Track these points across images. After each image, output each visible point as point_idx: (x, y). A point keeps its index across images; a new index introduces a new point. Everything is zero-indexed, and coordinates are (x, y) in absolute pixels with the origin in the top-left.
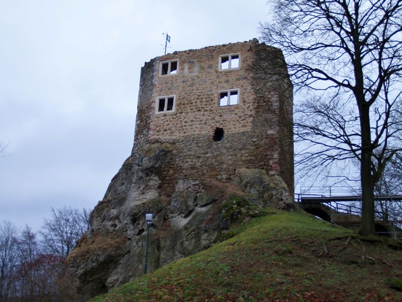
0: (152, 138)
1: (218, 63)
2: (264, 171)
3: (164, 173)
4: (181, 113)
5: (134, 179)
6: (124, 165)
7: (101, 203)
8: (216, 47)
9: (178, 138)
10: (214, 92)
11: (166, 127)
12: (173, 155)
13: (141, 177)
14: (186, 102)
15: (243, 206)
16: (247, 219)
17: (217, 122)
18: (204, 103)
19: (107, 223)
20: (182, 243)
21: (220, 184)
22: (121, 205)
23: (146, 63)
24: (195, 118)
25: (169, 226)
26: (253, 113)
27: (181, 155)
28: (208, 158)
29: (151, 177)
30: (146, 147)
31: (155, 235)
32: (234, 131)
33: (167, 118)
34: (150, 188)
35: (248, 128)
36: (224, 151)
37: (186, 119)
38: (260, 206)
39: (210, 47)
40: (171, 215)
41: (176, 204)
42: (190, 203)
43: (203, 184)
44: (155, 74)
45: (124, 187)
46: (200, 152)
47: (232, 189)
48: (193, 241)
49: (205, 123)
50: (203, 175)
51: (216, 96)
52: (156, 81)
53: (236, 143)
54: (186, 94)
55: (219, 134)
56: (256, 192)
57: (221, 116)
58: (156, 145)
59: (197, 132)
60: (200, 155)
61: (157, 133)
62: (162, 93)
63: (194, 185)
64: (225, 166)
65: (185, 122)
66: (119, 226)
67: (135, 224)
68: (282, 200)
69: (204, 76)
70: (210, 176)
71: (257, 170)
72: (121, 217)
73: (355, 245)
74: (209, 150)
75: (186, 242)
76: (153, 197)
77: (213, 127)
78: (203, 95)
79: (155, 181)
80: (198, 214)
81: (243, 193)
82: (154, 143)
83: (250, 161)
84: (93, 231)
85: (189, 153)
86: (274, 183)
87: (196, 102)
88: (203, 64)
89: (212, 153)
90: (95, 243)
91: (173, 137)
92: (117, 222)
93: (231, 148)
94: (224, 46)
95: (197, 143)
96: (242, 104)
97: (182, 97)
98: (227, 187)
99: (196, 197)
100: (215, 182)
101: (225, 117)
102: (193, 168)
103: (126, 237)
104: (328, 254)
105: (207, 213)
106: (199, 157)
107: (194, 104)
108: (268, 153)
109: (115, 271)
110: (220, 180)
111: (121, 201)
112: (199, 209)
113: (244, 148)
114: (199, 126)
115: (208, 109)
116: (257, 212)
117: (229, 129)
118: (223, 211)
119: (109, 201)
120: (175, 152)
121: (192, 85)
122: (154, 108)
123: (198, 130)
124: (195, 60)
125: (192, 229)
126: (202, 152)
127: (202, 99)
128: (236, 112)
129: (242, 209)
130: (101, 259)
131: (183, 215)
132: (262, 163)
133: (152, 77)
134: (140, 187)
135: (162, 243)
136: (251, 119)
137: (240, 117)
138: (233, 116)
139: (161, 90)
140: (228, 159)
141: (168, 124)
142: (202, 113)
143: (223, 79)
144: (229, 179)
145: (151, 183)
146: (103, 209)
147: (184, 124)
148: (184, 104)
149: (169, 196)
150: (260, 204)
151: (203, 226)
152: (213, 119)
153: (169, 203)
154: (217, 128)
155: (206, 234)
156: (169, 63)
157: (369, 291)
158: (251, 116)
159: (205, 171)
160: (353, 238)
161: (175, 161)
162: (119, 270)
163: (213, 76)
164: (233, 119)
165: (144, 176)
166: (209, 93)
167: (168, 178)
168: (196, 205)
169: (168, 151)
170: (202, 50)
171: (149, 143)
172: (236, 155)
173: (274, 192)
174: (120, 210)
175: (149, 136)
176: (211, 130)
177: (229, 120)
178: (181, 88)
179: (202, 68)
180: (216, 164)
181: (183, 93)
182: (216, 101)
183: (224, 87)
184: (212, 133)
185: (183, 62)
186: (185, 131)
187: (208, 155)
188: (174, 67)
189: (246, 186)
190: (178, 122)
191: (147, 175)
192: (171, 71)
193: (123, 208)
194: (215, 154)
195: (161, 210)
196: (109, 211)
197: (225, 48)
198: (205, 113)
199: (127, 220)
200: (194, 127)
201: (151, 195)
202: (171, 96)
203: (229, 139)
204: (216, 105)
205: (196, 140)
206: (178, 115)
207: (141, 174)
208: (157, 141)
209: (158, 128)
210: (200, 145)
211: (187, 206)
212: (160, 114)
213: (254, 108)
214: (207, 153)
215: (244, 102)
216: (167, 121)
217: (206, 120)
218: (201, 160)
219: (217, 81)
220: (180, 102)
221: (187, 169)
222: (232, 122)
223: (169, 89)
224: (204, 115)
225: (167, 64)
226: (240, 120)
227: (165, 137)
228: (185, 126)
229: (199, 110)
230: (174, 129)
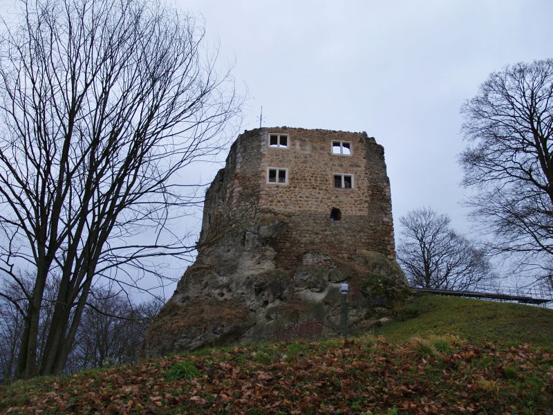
0: (264, 207)
1: (329, 145)
2: (383, 255)
3: (280, 244)
4: (295, 187)
8: (327, 131)
9: (293, 212)
10: (328, 172)
11: (279, 199)
12: (289, 227)
13: (258, 246)
14: (300, 178)
17: (333, 202)
18: (319, 182)
19: (213, 291)
20: (329, 318)
22: (232, 273)
23: (246, 131)
24: (310, 194)
25: (300, 299)
26: (368, 199)
27: (298, 229)
28: (327, 235)
29: (267, 247)
32: (351, 213)
33: (280, 190)
34: (267, 259)
35: (365, 213)
36: (344, 231)
37: (301, 194)
39: (321, 130)
40: (296, 289)
41: (304, 278)
43: (333, 260)
44: (262, 144)
45: (230, 254)
46: (318, 228)
49: (321, 202)
51: (331, 177)
52: (264, 151)
53: (354, 225)
54: (299, 169)
55: (336, 214)
57: (337, 197)
58: (269, 215)
59: (313, 209)
60: (318, 231)
61: (269, 204)
62: (272, 164)
63: (325, 261)
64: (345, 246)
65: (300, 197)
66: (227, 295)
67: (260, 295)
69: (317, 156)
71: (377, 253)
72: (233, 285)
74: (328, 228)
76: (270, 269)
77: (329, 206)
78: (318, 174)
79: (270, 251)
82: (266, 213)
83: (369, 244)
85: (306, 228)
87: (310, 180)
88: (315, 145)
89: (331, 231)
90: (205, 312)
91: (289, 210)
92: (224, 291)
93: (349, 229)
94: (335, 132)
95: (314, 219)
96: (357, 189)
97: (295, 172)
99: (330, 272)
101: (341, 198)
106: (317, 234)
107: (308, 181)
108: (386, 238)
111: (232, 269)
112: (333, 285)
113: (362, 231)
114: (315, 203)
115: (324, 188)
117: (346, 210)
120: (291, 225)
121: (305, 162)
122: (264, 178)
123: (314, 207)
124: (307, 139)
126: (321, 229)
127: (316, 177)
128: (352, 195)
131: (317, 290)
132: (381, 247)
133: (260, 146)
134: (255, 256)
136: (367, 205)
137: (356, 201)
138: (349, 199)
139: (271, 161)
140: (347, 239)
141: (282, 196)
142: (317, 191)
143: (337, 162)
144: (350, 258)
145: (268, 253)
146: (202, 275)
147: (298, 199)
148: (297, 179)
152: (329, 198)
153: (292, 276)
154: (334, 208)
156: (278, 136)
158: (366, 202)
161: (292, 234)
163: (327, 158)
164: (349, 202)
165: (260, 245)
166: (324, 173)
167: (284, 250)
168: (329, 281)
169: (285, 223)
170: (312, 131)
171: (260, 212)
172: (355, 236)
174: (231, 279)
175: (260, 205)
176: (328, 209)
177: (345, 202)
178: (293, 163)
179: (314, 148)
180: (336, 242)
181: (296, 168)
182: (330, 182)
183: (338, 170)
184: (329, 213)
185: (293, 138)
186: (300, 205)
187: (327, 233)
189: (375, 268)
190: (293, 196)
191: (263, 244)
193: (235, 276)
194: (334, 232)
196: (213, 278)
197: (336, 135)
198: (321, 192)
200: (310, 203)
201: (268, 266)
202: (282, 169)
203: (347, 220)
204: (331, 185)
205: (314, 216)
206: (292, 188)
207: (257, 243)
208: (270, 212)
209: (270, 199)
210: (319, 221)
212: (272, 185)
213: (369, 195)
214: (326, 231)
215: (359, 188)
216: (280, 192)
217: (323, 198)
218: (320, 237)
219: (331, 163)
220: (292, 176)
221: (306, 244)
222: (348, 205)
223: (280, 161)
224: (319, 193)
225: (276, 137)
226: (356, 204)
227: (279, 208)
228: (300, 201)
229: (314, 188)
230: (288, 201)
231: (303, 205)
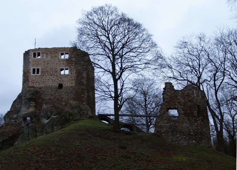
0: (30, 85)
1: (59, 55)
2: (80, 103)
3: (37, 101)
4: (43, 76)
5: (23, 102)
6: (18, 96)
7: (8, 112)
8: (58, 48)
9: (42, 86)
10: (58, 68)
11: (36, 81)
12: (40, 93)
13: (26, 102)
14: (45, 71)
15: (71, 116)
16: (72, 121)
17: (60, 81)
18: (53, 72)
19: (12, 120)
20: (46, 130)
21: (62, 107)
22: (18, 113)
24: (50, 78)
25: (40, 123)
27: (44, 93)
28: (56, 96)
29: (31, 102)
30: (28, 89)
31: (34, 126)
32: (67, 85)
33: (37, 77)
34: (31, 107)
35: (73, 85)
36: (63, 93)
38: (78, 117)
39: (55, 48)
40: (41, 118)
41: (43, 114)
42: (49, 114)
43: (54, 106)
44: (30, 57)
45: (19, 106)
47: (67, 109)
48: (51, 129)
50: (54, 103)
51: (59, 70)
52: (30, 60)
53: (68, 91)
54: (45, 67)
55: (61, 86)
56: (77, 111)
57: (61, 78)
58: (32, 89)
59: (51, 85)
61: (32, 84)
62: (34, 66)
63: (50, 107)
64: (64, 100)
65: (45, 80)
66: (18, 122)
67: (25, 121)
68: (88, 114)
69: (53, 60)
70: (58, 103)
71: (77, 102)
72: (18, 118)
73: (110, 132)
74: (57, 93)
75: (48, 130)
76: (33, 111)
78: (53, 69)
79: (33, 104)
80: (53, 118)
81: (71, 111)
82: (31, 88)
83: (74, 98)
84: (6, 123)
85: (48, 93)
86: (85, 108)
88: (52, 55)
89: (58, 94)
90: (7, 129)
91: (40, 86)
92: (17, 120)
93: (66, 92)
94: (62, 48)
95: (51, 89)
96: (70, 74)
97: (43, 69)
98: (65, 108)
99: (52, 111)
100: (59, 106)
101: (63, 79)
102: (50, 99)
103: (21, 127)
104: (98, 135)
105: (56, 118)
106: (52, 95)
107: (49, 72)
108: (82, 95)
109: (18, 140)
110: (62, 105)
111: (18, 111)
112: (53, 116)
113: (72, 93)
114: (52, 82)
115: (55, 75)
116: (76, 119)
117: (65, 84)
118: (63, 118)
119: (12, 111)
120: (41, 92)
121: (48, 64)
122: (30, 72)
124: (49, 53)
125: (50, 124)
126: (54, 93)
127: (52, 70)
128: (68, 77)
129: (71, 117)
130: (10, 135)
131: (46, 119)
132: (80, 99)
133: (29, 58)
134: (26, 106)
135: (37, 130)
136: (75, 81)
137: (70, 80)
138: (67, 79)
139: (33, 65)
140: (65, 97)
141: (38, 80)
142: (53, 76)
143: (62, 63)
144: (66, 105)
145: (31, 105)
146: (10, 114)
147: (45, 81)
148: (44, 72)
149: (40, 110)
150: (78, 115)
151: (55, 123)
152: (58, 79)
153: (40, 113)
154: (60, 83)
155: (56, 127)
156: (37, 52)
157: (111, 148)
158: (74, 80)
159: (55, 101)
160: (109, 130)
161: (42, 96)
162: (19, 140)
163: (57, 61)
164: (67, 80)
165: (28, 101)
166: (56, 68)
167: (39, 103)
168: (52, 115)
169: (38, 92)
170: (51, 48)
171: (29, 87)
172: (68, 95)
173: (85, 111)
174: (17, 116)
175: (29, 84)
176: (57, 84)
177: (65, 80)
178: (42, 65)
179: (52, 57)
180: (60, 98)
181: (44, 67)
182: (59, 72)
183: (62, 66)
184: (58, 86)
185: (43, 53)
186: (45, 83)
187: (56, 95)
188: (39, 55)
189: (73, 108)
191: (29, 101)
192: (38, 57)
193: (19, 114)
195: (36, 116)
196: (12, 115)
197: (62, 49)
199: (21, 120)
200: (49, 82)
201: (31, 110)
202: (38, 68)
203: (65, 89)
204: (59, 73)
206: (42, 76)
207: (26, 101)
208: (33, 87)
209: (33, 81)
210: (53, 90)
211: (48, 115)
212: (34, 75)
213: (76, 77)
215: (71, 73)
216: (37, 79)
217: (55, 80)
218: (53, 96)
219: (59, 63)
220: (42, 71)
221: (47, 100)
222: (66, 82)
223: (37, 64)
224: (54, 77)
225: (36, 53)
226: (70, 81)
227: (37, 85)
228: (46, 81)
229: (51, 75)
230: (40, 82)
231: (46, 83)
